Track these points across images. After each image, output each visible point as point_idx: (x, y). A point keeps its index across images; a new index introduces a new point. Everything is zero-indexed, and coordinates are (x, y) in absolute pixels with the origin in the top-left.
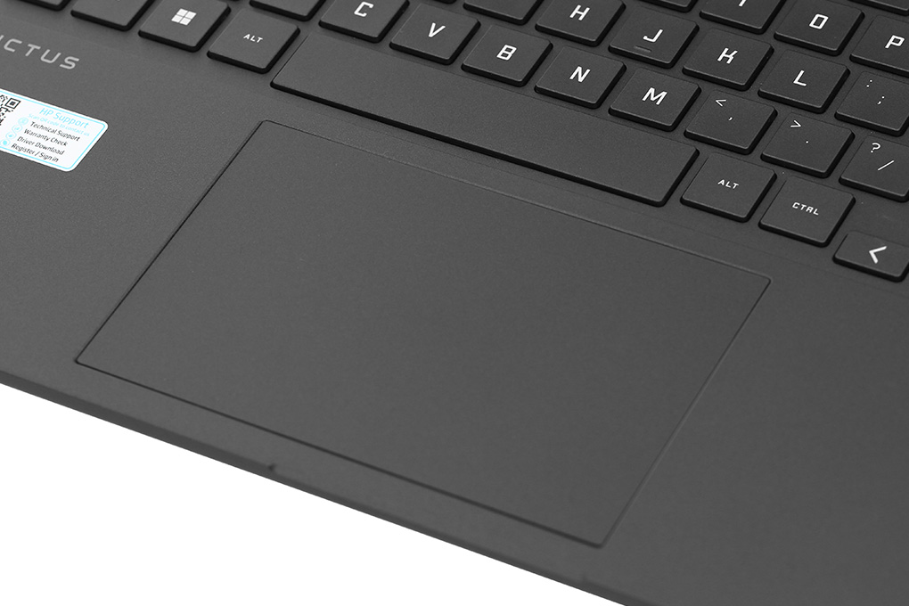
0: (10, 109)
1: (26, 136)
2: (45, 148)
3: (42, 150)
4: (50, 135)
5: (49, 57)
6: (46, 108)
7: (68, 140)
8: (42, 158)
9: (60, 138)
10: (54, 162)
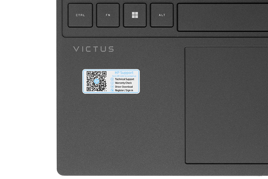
0: (105, 76)
1: (117, 85)
2: (126, 87)
3: (126, 88)
4: (125, 81)
5: (103, 49)
6: (116, 71)
7: (131, 81)
8: (127, 92)
9: (128, 81)
10: (132, 92)
